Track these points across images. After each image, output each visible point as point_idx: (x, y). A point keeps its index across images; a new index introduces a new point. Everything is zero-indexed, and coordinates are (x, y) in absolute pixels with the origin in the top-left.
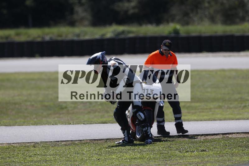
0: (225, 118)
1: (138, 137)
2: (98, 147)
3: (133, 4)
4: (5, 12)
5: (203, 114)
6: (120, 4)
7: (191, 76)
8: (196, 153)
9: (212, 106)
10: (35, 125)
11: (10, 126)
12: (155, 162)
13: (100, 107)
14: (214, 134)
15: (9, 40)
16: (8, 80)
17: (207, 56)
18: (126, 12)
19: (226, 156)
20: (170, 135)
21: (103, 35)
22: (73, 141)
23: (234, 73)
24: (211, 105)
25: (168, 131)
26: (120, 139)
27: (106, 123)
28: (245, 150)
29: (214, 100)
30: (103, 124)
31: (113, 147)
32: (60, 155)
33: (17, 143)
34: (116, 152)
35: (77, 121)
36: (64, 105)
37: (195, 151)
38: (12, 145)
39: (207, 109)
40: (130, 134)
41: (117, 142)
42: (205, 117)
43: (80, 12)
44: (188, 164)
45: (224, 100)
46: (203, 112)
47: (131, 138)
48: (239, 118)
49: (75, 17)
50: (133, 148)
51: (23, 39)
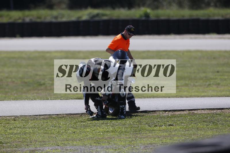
0: (191, 95)
1: (111, 112)
2: (74, 121)
8: (164, 127)
9: (179, 84)
10: (16, 100)
12: (126, 135)
14: (181, 110)
17: (175, 38)
19: (191, 130)
21: (79, 18)
22: (50, 115)
23: (199, 54)
28: (209, 124)
32: (38, 128)
34: (90, 126)
35: (54, 97)
36: (42, 82)
37: (163, 126)
40: (103, 109)
44: (156, 137)
45: (190, 79)
47: (104, 112)
48: (204, 95)
50: (106, 122)
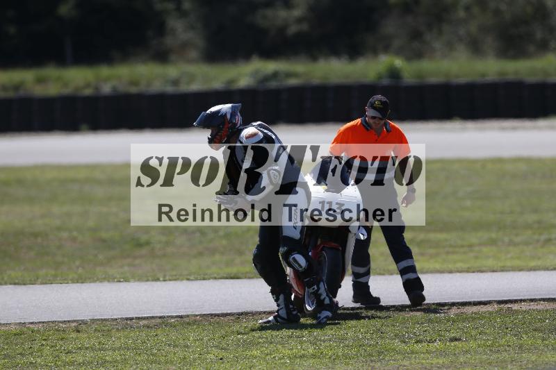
0: (504, 267)
1: (309, 308)
2: (220, 331)
3: (297, 13)
4: (12, 30)
5: (455, 257)
6: (269, 12)
7: (427, 172)
8: (438, 344)
9: (474, 240)
10: (80, 281)
11: (24, 284)
12: (347, 364)
13: (224, 242)
14: (480, 303)
15: (21, 93)
16: (20, 182)
17: (463, 130)
18: (282, 30)
19: (506, 351)
20: (381, 304)
21: (231, 82)
22: (164, 317)
23: (523, 167)
24: (473, 238)
25: (377, 296)
26: (270, 313)
27: (238, 278)
28: (549, 337)
29: (479, 226)
30: (232, 281)
31: (253, 330)
32: (135, 349)
33: (40, 322)
34: (259, 343)
35: (174, 273)
36: (144, 238)
37: (435, 340)
38: (28, 328)
39: (462, 246)
40: (292, 302)
41: (261, 319)
42: (459, 265)
43: (181, 30)
45: (501, 227)
46: (453, 253)
47: (294, 310)
49: (169, 41)
50: (298, 332)
51: (52, 90)
